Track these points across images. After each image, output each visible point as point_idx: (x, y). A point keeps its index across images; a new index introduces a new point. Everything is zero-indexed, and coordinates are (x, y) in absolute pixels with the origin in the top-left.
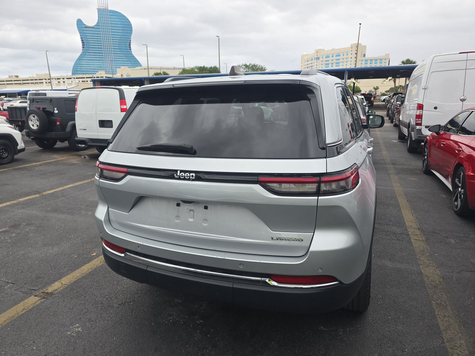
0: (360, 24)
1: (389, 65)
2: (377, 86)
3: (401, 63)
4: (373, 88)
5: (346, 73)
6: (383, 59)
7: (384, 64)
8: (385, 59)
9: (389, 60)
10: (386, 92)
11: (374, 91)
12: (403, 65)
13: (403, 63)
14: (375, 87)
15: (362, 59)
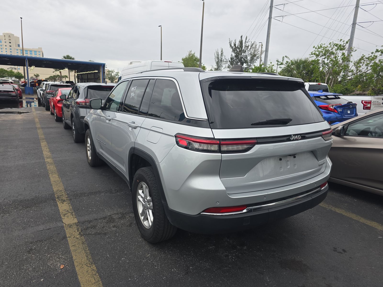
0: (21, 18)
1: (43, 57)
2: (37, 74)
3: (63, 58)
4: (34, 75)
5: (27, 61)
6: (37, 51)
7: (38, 56)
8: (39, 52)
9: (43, 53)
10: (46, 79)
11: (35, 78)
12: (64, 59)
13: (64, 57)
14: (36, 75)
15: (18, 49)
